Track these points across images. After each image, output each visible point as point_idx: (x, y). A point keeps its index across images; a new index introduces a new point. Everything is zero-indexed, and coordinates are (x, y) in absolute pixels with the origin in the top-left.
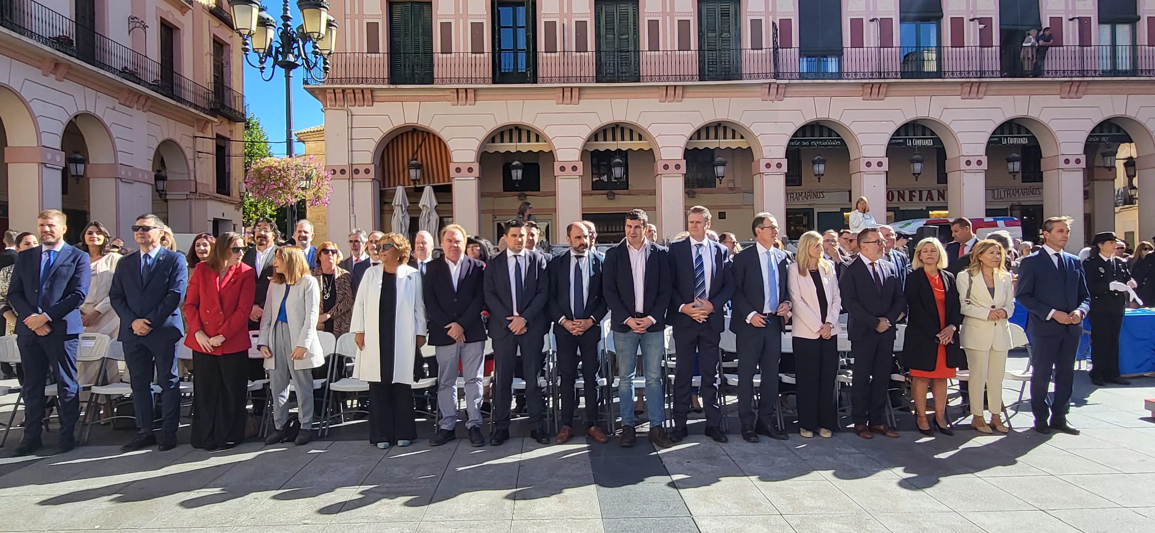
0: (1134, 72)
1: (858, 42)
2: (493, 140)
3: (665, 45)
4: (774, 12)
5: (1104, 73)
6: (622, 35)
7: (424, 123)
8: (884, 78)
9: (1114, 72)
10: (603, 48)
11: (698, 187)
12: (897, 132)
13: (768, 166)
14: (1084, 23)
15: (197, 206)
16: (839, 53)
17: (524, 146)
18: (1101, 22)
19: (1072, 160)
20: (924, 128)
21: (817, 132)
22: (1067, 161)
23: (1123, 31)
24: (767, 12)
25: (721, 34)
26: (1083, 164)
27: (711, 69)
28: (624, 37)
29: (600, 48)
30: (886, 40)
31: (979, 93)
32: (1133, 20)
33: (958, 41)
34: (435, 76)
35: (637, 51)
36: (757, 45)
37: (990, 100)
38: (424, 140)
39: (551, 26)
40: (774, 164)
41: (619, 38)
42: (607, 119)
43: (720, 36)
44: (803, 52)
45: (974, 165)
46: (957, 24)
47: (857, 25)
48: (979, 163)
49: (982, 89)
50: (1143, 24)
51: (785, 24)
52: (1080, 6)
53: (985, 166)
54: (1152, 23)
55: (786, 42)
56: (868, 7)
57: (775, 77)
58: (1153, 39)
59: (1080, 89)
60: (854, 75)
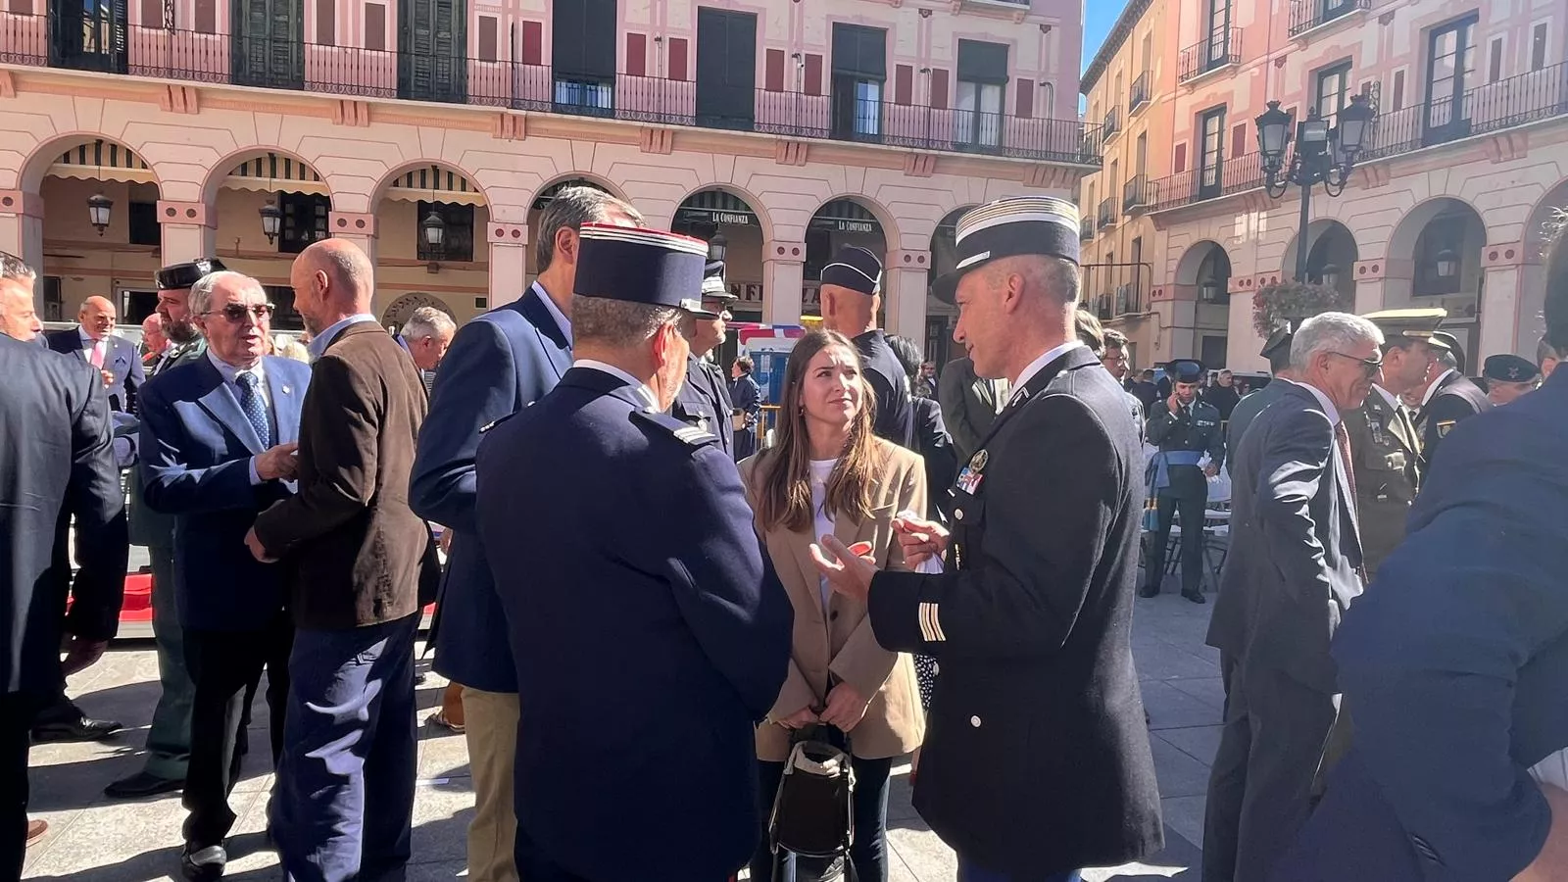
0: (1000, 149)
1: (637, 67)
3: (344, 36)
4: (516, 10)
5: (960, 147)
6: (278, 15)
8: (665, 123)
9: (977, 147)
10: (246, 31)
11: (446, 260)
12: (689, 201)
13: (501, 233)
14: (939, 78)
16: (610, 79)
18: (961, 78)
19: (914, 256)
20: (737, 199)
22: (908, 258)
23: (991, 93)
24: (505, 11)
25: (438, 32)
26: (927, 264)
27: (420, 84)
28: (281, 18)
29: (240, 31)
30: (677, 69)
31: (799, 158)
32: (1003, 80)
33: (775, 82)
35: (301, 43)
36: (488, 53)
37: (813, 168)
40: (508, 230)
41: (272, 20)
42: (248, 143)
43: (435, 36)
44: (559, 72)
45: (788, 255)
46: (776, 58)
47: (637, 43)
48: (796, 251)
49: (803, 153)
50: (1012, 89)
51: (532, 30)
52: (935, 54)
53: (803, 256)
54: (1025, 87)
55: (532, 56)
56: (653, 19)
57: (515, 104)
58: (1025, 108)
59: (930, 164)
60: (634, 114)
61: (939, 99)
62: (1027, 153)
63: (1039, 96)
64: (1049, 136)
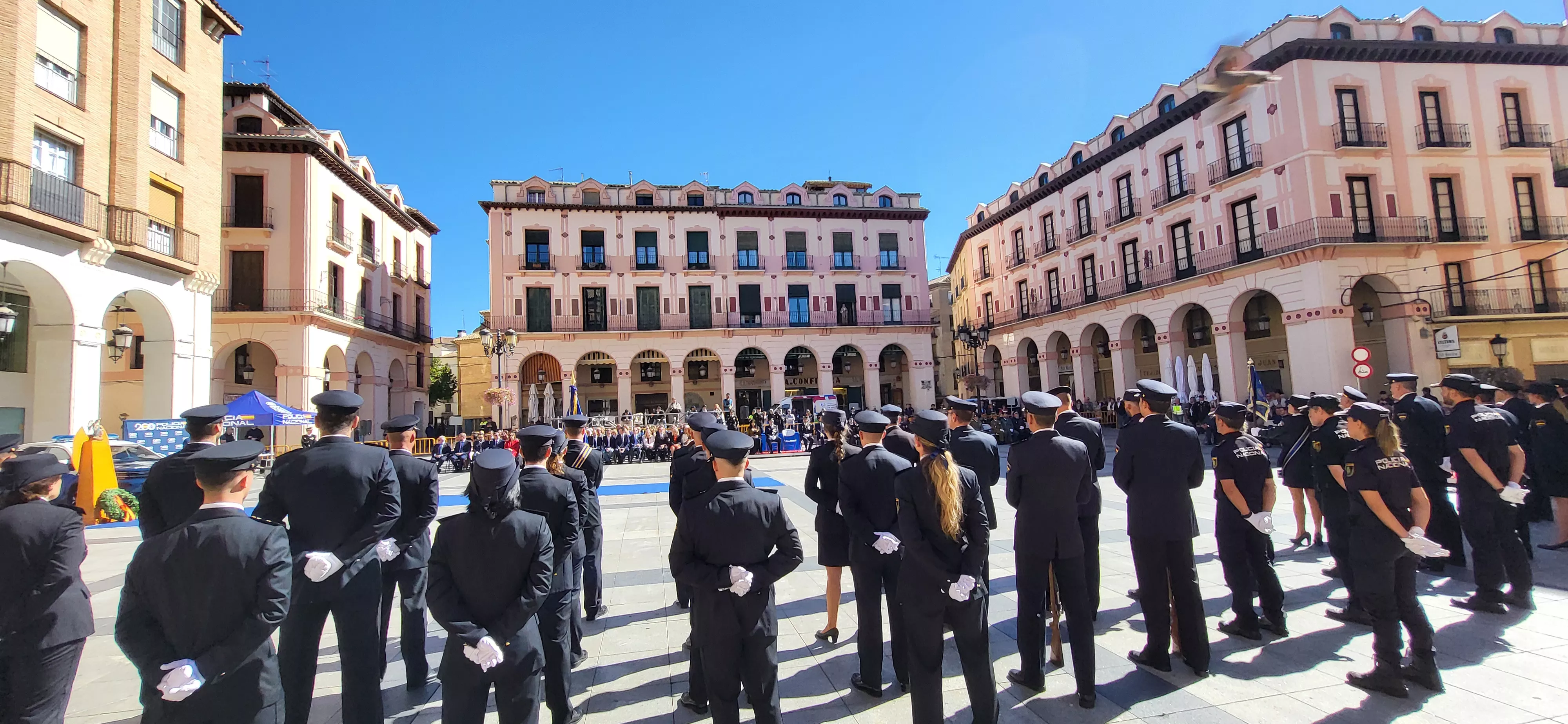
0: (901, 323)
1: (768, 308)
2: (584, 359)
3: (673, 311)
4: (727, 294)
5: (886, 323)
7: (546, 351)
8: (782, 327)
9: (892, 322)
10: (641, 313)
11: (691, 381)
12: (790, 352)
13: (726, 370)
14: (876, 299)
15: (407, 395)
16: (760, 313)
17: (601, 361)
18: (884, 298)
19: (874, 364)
20: (806, 349)
21: (753, 352)
22: (871, 365)
23: (896, 301)
24: (724, 296)
26: (878, 367)
27: (696, 323)
28: (652, 306)
29: (639, 312)
30: (782, 308)
31: (827, 333)
32: (900, 297)
33: (817, 307)
34: (553, 327)
35: (658, 315)
36: (719, 310)
37: (833, 336)
38: (546, 358)
39: (613, 301)
40: (728, 369)
41: (649, 306)
42: (644, 348)
43: (700, 305)
44: (742, 313)
45: (826, 369)
46: (816, 299)
47: (768, 301)
48: (829, 367)
49: (829, 331)
50: (904, 299)
51: (733, 300)
52: (873, 291)
53: (832, 368)
54: (908, 299)
55: (733, 309)
56: (773, 292)
57: (728, 326)
58: (909, 306)
59: (875, 330)
60: (767, 325)
61: (876, 306)
62: (911, 323)
63: (913, 300)
64: (919, 316)
